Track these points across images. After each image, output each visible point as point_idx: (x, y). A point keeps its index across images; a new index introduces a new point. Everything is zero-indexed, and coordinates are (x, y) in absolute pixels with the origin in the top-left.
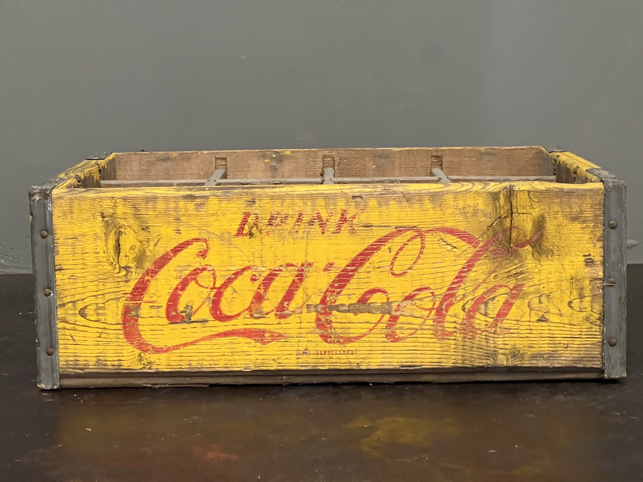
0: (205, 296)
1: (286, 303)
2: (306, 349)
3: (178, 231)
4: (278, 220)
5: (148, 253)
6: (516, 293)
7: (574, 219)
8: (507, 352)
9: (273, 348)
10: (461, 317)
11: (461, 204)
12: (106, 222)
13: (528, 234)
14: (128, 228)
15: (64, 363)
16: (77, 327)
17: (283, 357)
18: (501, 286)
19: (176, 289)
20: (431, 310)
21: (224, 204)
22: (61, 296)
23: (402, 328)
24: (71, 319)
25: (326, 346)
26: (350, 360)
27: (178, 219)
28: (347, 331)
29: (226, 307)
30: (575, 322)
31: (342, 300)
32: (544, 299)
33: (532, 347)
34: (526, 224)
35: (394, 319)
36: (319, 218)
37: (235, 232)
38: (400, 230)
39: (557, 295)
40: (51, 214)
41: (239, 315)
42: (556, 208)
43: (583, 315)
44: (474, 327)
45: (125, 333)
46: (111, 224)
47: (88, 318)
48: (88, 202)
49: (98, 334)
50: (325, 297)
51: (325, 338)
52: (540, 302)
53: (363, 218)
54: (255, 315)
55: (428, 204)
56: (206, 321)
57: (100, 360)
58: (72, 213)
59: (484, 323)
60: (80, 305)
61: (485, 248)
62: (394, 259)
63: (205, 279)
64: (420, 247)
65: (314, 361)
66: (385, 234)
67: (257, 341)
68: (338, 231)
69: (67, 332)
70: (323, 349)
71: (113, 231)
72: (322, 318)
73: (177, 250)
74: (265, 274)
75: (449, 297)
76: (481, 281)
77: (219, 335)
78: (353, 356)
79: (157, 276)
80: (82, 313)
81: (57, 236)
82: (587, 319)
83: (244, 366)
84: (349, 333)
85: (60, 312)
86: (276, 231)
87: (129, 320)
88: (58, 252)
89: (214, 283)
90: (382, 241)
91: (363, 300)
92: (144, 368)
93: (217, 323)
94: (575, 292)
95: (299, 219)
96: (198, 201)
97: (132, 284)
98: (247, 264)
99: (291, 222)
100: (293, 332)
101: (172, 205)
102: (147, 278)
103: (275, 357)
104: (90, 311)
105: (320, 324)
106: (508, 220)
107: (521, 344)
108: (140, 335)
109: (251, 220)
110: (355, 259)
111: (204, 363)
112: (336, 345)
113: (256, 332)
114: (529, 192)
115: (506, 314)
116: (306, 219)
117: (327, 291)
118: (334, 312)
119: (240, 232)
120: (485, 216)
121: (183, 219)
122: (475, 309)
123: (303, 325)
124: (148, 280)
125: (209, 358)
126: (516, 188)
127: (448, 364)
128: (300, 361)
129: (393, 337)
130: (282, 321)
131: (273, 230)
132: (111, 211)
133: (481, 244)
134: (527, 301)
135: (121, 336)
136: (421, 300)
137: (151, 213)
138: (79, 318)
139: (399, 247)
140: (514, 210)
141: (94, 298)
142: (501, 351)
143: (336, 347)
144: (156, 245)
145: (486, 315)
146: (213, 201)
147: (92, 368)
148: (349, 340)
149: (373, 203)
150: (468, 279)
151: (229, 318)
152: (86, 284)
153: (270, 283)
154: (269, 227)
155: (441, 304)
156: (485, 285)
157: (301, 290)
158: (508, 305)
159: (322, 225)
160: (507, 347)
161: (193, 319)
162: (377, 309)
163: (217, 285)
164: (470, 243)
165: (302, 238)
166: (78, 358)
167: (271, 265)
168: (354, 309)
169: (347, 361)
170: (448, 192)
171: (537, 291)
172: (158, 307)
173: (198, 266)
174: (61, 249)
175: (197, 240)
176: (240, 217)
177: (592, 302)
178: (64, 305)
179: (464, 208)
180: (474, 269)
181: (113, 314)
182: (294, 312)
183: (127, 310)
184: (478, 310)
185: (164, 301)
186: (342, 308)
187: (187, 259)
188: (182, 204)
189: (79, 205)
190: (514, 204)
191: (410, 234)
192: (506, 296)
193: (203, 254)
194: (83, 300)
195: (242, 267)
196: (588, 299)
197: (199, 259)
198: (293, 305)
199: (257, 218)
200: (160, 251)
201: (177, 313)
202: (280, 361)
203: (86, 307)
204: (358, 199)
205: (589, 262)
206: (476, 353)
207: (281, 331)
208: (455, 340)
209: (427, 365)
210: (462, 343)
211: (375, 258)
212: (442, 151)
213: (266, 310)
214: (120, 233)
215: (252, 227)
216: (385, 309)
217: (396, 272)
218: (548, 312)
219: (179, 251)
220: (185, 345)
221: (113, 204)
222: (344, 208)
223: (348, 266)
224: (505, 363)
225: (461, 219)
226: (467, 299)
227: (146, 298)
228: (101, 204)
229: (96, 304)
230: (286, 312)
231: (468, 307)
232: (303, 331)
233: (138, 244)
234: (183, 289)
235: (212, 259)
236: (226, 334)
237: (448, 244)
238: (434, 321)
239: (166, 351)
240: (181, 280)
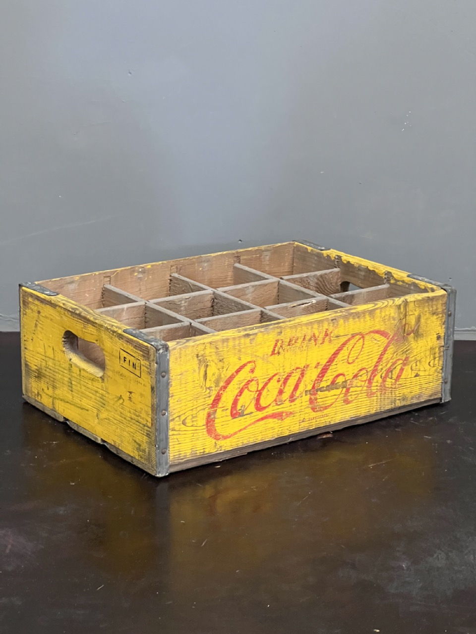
0: (252, 397)
1: (294, 392)
2: (304, 419)
3: (240, 359)
4: (293, 342)
5: (223, 376)
6: (406, 362)
7: (434, 314)
8: (400, 398)
9: (288, 421)
10: (380, 382)
11: (383, 314)
12: (200, 360)
13: (413, 327)
14: (212, 362)
15: (172, 457)
16: (180, 432)
17: (292, 426)
18: (399, 360)
19: (237, 396)
20: (365, 381)
21: (266, 336)
22: (172, 414)
23: (351, 395)
24: (177, 428)
25: (314, 414)
26: (326, 420)
27: (240, 351)
28: (325, 402)
29: (263, 403)
30: (431, 373)
31: (323, 384)
32: (418, 363)
33: (412, 393)
34: (412, 320)
35: (348, 390)
36: (314, 336)
37: (270, 353)
38: (353, 336)
39: (423, 360)
40: (168, 361)
41: (270, 405)
42: (426, 309)
43: (435, 368)
44: (385, 387)
45: (207, 430)
46: (203, 361)
47: (187, 425)
48: (190, 349)
49: (192, 435)
50: (314, 385)
51: (313, 409)
52: (416, 365)
53: (336, 332)
54: (279, 403)
55: (368, 317)
56: (252, 413)
57: (193, 451)
58: (181, 358)
59: (390, 383)
60: (183, 418)
61: (392, 339)
62: (349, 354)
63: (253, 386)
64: (362, 344)
65: (308, 425)
66: (346, 340)
67: (279, 419)
68: (322, 343)
69: (175, 437)
70: (312, 417)
71: (203, 366)
72: (313, 397)
73: (238, 371)
74: (284, 377)
75: (375, 370)
76: (390, 358)
77: (258, 420)
78: (327, 417)
79: (227, 390)
80: (184, 423)
81: (171, 375)
82: (436, 371)
83: (271, 437)
84: (326, 404)
85: (171, 425)
86: (292, 349)
87: (210, 421)
88: (172, 385)
89: (258, 388)
90: (344, 344)
91: (333, 382)
92: (218, 450)
93: (258, 413)
94: (432, 356)
95: (304, 339)
96: (251, 337)
97: (213, 398)
98: (276, 372)
99: (300, 341)
100: (297, 410)
101: (237, 342)
102: (221, 392)
103: (288, 427)
104: (188, 421)
105: (311, 401)
106: (404, 319)
107: (406, 391)
108: (215, 430)
109: (279, 344)
110: (330, 358)
111: (251, 439)
112: (319, 412)
113: (278, 414)
114: (414, 301)
115: (400, 376)
116: (308, 338)
117: (316, 380)
118: (319, 393)
119: (273, 353)
120: (394, 319)
121: (243, 350)
122: (386, 376)
123: (302, 404)
124: (221, 394)
125: (253, 436)
126: (408, 301)
127: (373, 412)
128: (301, 427)
129: (347, 402)
130: (292, 404)
131: (290, 348)
132: (202, 352)
133: (391, 337)
134: (410, 366)
135: (205, 433)
136: (361, 376)
137: (225, 349)
138: (182, 426)
139: (352, 346)
140: (407, 314)
141: (191, 411)
142: (398, 398)
143: (319, 414)
144: (227, 370)
145: (391, 378)
146: (260, 335)
147: (189, 457)
148: (326, 408)
149: (341, 321)
150: (384, 359)
151: (265, 408)
152: (187, 403)
153: (286, 382)
154: (288, 347)
155: (371, 376)
156: (391, 361)
157: (302, 382)
158: (402, 370)
159: (315, 340)
160: (401, 395)
161: (245, 413)
162: (340, 386)
163: (259, 389)
164: (385, 337)
165: (305, 350)
166: (180, 453)
167: (288, 370)
168: (329, 388)
169: (324, 421)
170: (377, 309)
171: (416, 359)
172: (227, 409)
173: (249, 379)
174: (173, 383)
175: (249, 362)
176: (273, 343)
177: (439, 360)
178: (174, 419)
179: (384, 317)
180: (387, 352)
181: (202, 420)
182: (298, 397)
183: (209, 415)
184: (388, 375)
185: (229, 405)
186: (322, 389)
187: (244, 375)
188: (243, 340)
189: (185, 351)
190: (407, 310)
191: (358, 337)
192: (401, 365)
193: (252, 371)
194: (184, 414)
195: (273, 375)
196: (437, 359)
197: (250, 374)
198: (298, 393)
199: (283, 342)
200: (229, 374)
201: (237, 411)
202: (290, 429)
203: (186, 418)
204: (334, 321)
205: (439, 338)
206: (387, 401)
207: (291, 411)
208: (376, 396)
209: (363, 415)
210: (380, 398)
211: (340, 356)
212: (240, 252)
213: (284, 399)
214: (207, 366)
215: (280, 348)
216: (344, 385)
217: (350, 362)
218: (420, 370)
219: (239, 371)
220: (240, 430)
221: (204, 348)
222: (327, 327)
223: (327, 362)
224: (400, 405)
225: (382, 324)
226: (383, 371)
227: (220, 405)
228: (197, 348)
229: (192, 415)
230: (295, 398)
231: (383, 375)
232: (302, 408)
233: (217, 371)
234: (240, 395)
235: (257, 373)
236: (262, 419)
237: (375, 340)
238: (367, 387)
239: (230, 437)
240: (239, 390)
